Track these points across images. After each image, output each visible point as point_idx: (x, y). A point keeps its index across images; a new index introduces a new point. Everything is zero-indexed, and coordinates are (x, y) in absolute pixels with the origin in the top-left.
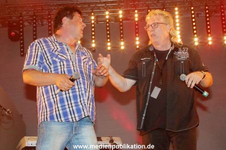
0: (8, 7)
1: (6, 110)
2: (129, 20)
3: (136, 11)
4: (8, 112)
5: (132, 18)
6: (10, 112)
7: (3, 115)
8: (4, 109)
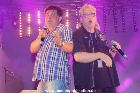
0: (11, 6)
1: (11, 73)
6: (13, 74)
7: (9, 76)
8: (9, 72)
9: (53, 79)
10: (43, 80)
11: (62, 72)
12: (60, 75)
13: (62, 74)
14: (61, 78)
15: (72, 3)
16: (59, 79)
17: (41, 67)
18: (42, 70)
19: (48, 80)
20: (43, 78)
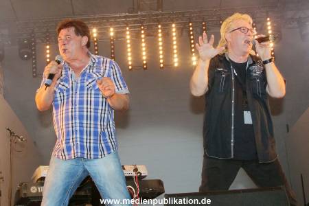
1: (19, 137)
2: (152, 36)
3: (160, 26)
4: (22, 139)
5: (155, 34)
8: (16, 136)
9: (106, 153)
15: (120, 17)
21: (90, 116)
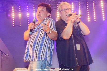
1: (6, 55)
4: (7, 55)
6: (8, 55)
7: (4, 57)
8: (5, 54)
10: (30, 60)
11: (45, 54)
12: (42, 57)
13: (44, 55)
14: (43, 59)
16: (42, 60)
17: (29, 50)
18: (29, 53)
19: (34, 60)
20: (30, 59)
21: (39, 43)
